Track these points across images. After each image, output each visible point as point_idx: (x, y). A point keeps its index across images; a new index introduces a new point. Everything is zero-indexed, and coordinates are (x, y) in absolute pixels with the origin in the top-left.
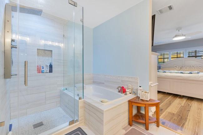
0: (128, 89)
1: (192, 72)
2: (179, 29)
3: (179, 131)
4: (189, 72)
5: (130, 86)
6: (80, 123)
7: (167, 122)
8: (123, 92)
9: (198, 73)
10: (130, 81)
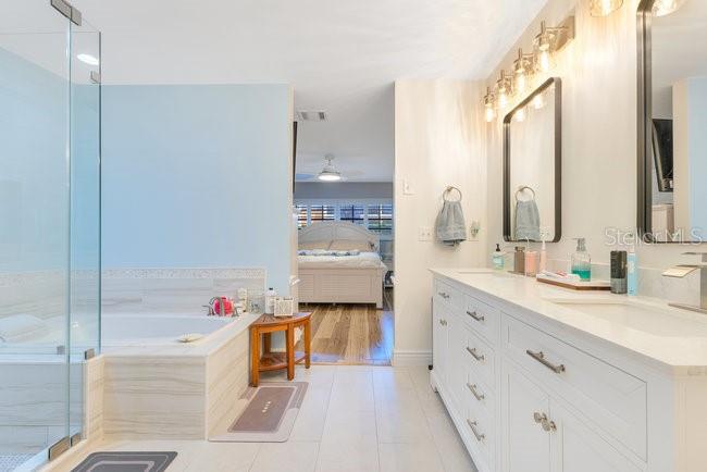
0: (238, 301)
1: (350, 252)
2: (329, 157)
3: (340, 361)
4: (345, 252)
5: (243, 292)
6: (89, 443)
7: (320, 356)
8: (226, 313)
9: (358, 253)
10: (242, 280)
